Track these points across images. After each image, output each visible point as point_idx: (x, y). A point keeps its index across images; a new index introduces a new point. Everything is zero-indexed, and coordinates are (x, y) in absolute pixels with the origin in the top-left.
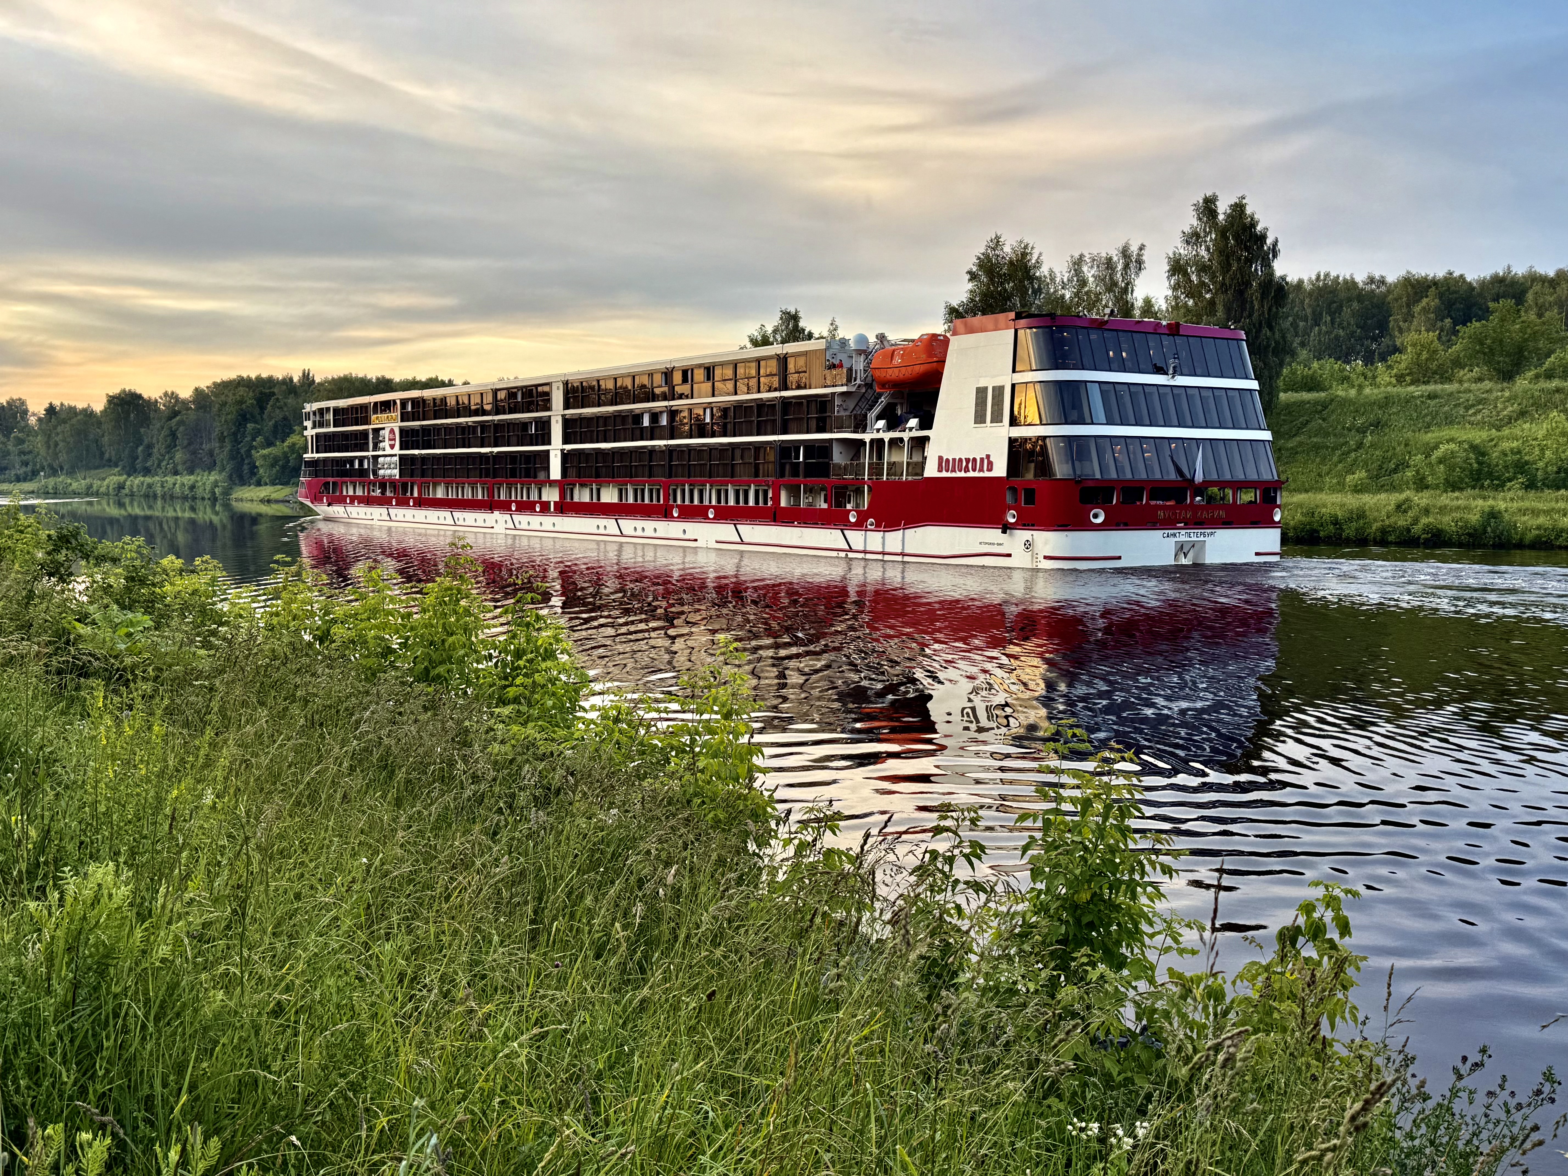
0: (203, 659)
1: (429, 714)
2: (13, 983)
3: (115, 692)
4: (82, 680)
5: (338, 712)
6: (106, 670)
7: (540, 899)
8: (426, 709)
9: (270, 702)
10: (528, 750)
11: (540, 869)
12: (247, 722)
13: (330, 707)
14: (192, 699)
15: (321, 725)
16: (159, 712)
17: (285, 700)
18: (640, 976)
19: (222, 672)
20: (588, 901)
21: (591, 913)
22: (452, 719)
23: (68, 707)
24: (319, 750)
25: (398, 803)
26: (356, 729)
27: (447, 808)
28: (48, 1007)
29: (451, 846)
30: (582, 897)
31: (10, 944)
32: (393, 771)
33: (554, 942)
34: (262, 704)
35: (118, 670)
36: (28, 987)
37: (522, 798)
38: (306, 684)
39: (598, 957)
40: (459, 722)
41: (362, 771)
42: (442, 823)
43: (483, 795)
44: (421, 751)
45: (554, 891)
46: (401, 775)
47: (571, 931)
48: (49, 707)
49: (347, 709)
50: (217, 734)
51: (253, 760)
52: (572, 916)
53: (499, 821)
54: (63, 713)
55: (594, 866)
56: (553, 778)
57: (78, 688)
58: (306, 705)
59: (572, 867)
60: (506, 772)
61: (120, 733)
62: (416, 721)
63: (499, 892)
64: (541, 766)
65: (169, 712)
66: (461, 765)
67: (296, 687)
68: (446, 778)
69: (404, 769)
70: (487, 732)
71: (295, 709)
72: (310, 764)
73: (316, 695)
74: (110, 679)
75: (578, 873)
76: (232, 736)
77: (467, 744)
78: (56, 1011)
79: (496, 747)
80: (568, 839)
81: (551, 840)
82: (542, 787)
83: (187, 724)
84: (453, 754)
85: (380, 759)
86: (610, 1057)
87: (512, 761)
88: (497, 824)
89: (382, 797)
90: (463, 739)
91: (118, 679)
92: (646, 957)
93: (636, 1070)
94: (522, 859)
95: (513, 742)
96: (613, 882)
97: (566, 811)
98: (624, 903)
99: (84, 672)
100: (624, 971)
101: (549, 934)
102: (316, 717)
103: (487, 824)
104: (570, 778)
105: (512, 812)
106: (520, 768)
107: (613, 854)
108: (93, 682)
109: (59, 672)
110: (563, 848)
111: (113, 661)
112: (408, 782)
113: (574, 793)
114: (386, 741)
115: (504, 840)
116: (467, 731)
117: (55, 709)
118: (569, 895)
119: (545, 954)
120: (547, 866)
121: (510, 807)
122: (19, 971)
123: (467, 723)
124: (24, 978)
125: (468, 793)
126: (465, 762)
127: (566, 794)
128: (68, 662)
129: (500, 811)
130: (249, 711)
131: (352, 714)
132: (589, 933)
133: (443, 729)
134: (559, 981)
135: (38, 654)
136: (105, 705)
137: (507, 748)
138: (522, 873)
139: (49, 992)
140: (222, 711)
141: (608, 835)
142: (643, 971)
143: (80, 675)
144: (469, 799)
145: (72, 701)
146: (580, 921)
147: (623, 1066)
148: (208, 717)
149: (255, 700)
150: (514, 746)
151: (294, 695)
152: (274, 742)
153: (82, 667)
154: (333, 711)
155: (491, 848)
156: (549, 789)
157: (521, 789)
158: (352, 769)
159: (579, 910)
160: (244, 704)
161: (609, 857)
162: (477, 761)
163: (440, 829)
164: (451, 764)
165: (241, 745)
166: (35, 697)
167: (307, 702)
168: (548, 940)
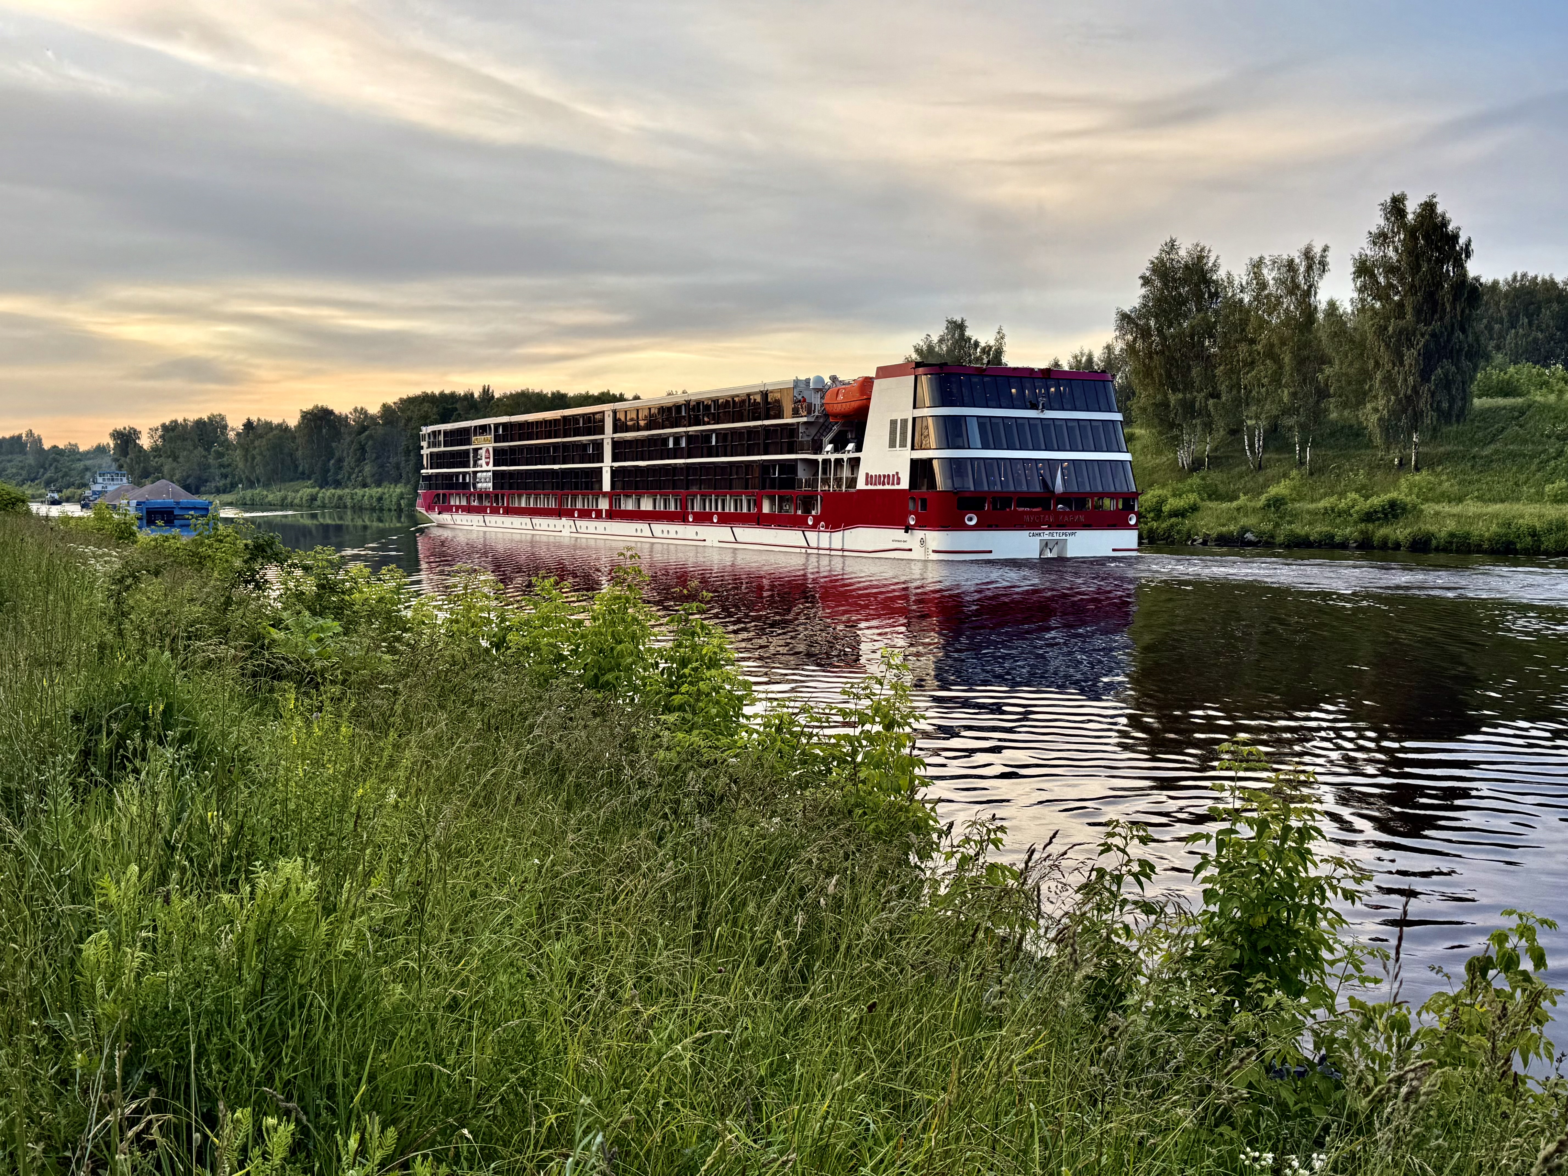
0: (387, 663)
1: (598, 719)
2: (207, 972)
3: (306, 694)
4: (276, 683)
5: (512, 716)
6: (298, 673)
7: (704, 905)
8: (595, 715)
9: (450, 705)
10: (692, 757)
11: (704, 875)
12: (428, 724)
13: (505, 711)
14: (378, 702)
15: (497, 728)
16: (346, 714)
17: (464, 703)
18: (801, 985)
19: (404, 676)
20: (751, 909)
21: (754, 921)
22: (620, 725)
23: (262, 709)
24: (495, 753)
25: (569, 806)
26: (530, 733)
27: (614, 812)
28: (238, 995)
29: (619, 849)
30: (744, 904)
31: (204, 934)
32: (564, 775)
33: (717, 947)
34: (442, 707)
35: (309, 673)
36: (221, 976)
37: (687, 804)
38: (483, 689)
39: (760, 963)
40: (627, 728)
41: (535, 774)
42: (610, 828)
43: (649, 799)
44: (590, 755)
45: (718, 896)
46: (570, 779)
47: (734, 937)
48: (244, 708)
49: (521, 714)
50: (399, 736)
51: (433, 762)
52: (735, 923)
53: (665, 826)
54: (257, 714)
55: (756, 873)
56: (716, 785)
57: (271, 690)
58: (483, 709)
59: (734, 874)
60: (671, 778)
61: (310, 734)
62: (585, 727)
63: (664, 897)
64: (705, 773)
65: (356, 714)
66: (628, 771)
67: (474, 691)
68: (614, 783)
69: (574, 773)
70: (653, 739)
71: (473, 714)
72: (486, 766)
73: (492, 700)
74: (301, 681)
75: (740, 880)
76: (413, 738)
77: (634, 750)
78: (246, 999)
79: (661, 754)
80: (731, 845)
81: (714, 846)
82: (706, 793)
83: (372, 726)
84: (620, 760)
85: (552, 763)
86: (772, 1063)
87: (677, 767)
88: (662, 829)
89: (555, 800)
90: (630, 744)
91: (309, 683)
92: (808, 966)
93: (797, 1078)
94: (686, 865)
95: (678, 749)
96: (774, 890)
97: (728, 818)
98: (786, 912)
99: (277, 675)
100: (785, 980)
101: (712, 940)
102: (493, 721)
103: (653, 828)
104: (733, 785)
105: (677, 818)
106: (685, 774)
107: (775, 862)
108: (286, 684)
109: (254, 675)
110: (726, 854)
111: (304, 664)
112: (578, 785)
113: (737, 800)
114: (557, 746)
115: (669, 845)
116: (634, 737)
117: (250, 710)
118: (731, 901)
119: (708, 959)
120: (711, 872)
121: (675, 812)
122: (213, 960)
123: (634, 730)
124: (218, 967)
125: (635, 798)
126: (632, 766)
127: (729, 801)
128: (263, 665)
129: (665, 816)
130: (430, 714)
131: (526, 719)
132: (751, 939)
133: (612, 735)
134: (721, 986)
135: (234, 658)
136: (296, 707)
137: (672, 754)
138: (687, 879)
139: (240, 981)
140: (405, 713)
141: (770, 843)
142: (805, 980)
143: (273, 678)
144: (636, 804)
145: (266, 702)
146: (742, 928)
147: (785, 1074)
148: (392, 719)
149: (435, 704)
150: (679, 753)
151: (472, 700)
152: (453, 744)
153: (276, 670)
154: (508, 715)
155: (656, 853)
156: (713, 796)
157: (687, 795)
158: (525, 772)
159: (742, 916)
160: (426, 707)
161: (771, 864)
162: (643, 767)
163: (608, 832)
164: (619, 769)
165: (423, 747)
166: (231, 699)
167: (483, 706)
168: (712, 945)
